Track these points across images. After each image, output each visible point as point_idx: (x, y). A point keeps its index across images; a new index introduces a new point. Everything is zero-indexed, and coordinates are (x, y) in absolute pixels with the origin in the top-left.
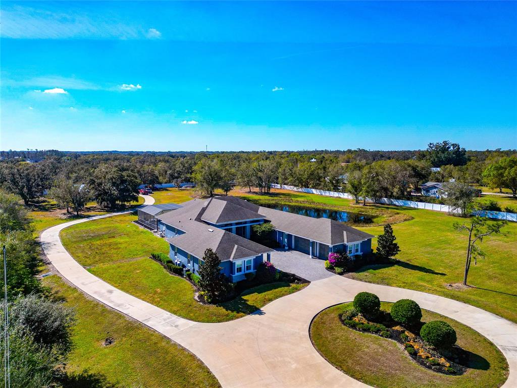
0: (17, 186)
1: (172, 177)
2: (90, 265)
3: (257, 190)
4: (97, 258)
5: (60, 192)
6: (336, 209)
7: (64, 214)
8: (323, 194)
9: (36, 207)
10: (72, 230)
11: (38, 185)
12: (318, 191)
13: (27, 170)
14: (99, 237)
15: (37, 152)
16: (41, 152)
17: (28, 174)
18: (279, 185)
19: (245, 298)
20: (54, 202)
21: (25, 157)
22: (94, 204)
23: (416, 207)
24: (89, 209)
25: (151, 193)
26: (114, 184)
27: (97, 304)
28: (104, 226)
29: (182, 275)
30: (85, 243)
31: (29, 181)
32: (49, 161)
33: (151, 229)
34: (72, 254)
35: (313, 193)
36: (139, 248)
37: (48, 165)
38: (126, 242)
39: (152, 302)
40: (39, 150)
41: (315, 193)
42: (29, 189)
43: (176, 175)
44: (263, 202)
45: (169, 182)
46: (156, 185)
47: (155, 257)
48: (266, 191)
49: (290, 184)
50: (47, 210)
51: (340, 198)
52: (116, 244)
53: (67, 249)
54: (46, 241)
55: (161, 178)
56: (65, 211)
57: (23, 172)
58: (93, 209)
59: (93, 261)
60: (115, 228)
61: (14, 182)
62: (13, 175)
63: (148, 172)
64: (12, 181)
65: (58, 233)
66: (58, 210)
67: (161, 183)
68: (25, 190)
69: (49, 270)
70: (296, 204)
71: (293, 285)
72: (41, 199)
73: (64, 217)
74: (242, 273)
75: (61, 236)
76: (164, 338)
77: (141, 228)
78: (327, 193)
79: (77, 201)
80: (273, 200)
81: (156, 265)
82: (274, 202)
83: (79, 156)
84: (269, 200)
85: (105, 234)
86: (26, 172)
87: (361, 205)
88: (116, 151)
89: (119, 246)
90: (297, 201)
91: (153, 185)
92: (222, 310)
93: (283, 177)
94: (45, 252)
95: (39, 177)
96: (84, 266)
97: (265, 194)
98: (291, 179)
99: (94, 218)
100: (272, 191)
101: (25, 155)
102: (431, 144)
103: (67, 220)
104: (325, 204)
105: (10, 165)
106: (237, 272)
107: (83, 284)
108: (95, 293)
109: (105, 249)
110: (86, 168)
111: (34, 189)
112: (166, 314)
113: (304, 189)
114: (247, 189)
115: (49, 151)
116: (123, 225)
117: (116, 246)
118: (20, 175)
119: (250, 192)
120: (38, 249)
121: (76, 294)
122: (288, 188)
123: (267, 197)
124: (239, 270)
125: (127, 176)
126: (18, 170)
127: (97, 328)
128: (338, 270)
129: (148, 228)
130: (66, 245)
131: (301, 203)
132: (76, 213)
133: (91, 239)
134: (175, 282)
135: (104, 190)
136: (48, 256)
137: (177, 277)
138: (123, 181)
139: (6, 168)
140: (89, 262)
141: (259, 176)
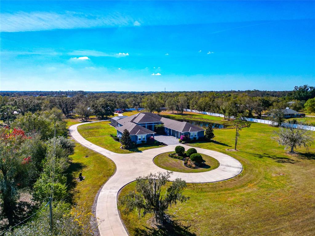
0: (61, 108)
1: (135, 105)
2: (86, 137)
3: (176, 112)
4: (90, 135)
5: (79, 111)
6: (213, 122)
7: (81, 120)
8: (212, 115)
9: (69, 117)
10: (82, 126)
11: (71, 107)
12: (209, 113)
13: (66, 100)
14: (92, 128)
15: (73, 92)
16: (75, 92)
17: (66, 102)
18: (190, 110)
19: (138, 148)
20: (77, 115)
21: (67, 95)
22: (94, 117)
23: (257, 122)
24: (92, 119)
25: (123, 113)
26: (103, 107)
27: (85, 148)
28: (95, 125)
29: (119, 141)
30: (86, 131)
31: (66, 105)
32: (76, 96)
33: (115, 127)
34: (81, 134)
35: (207, 114)
36: (107, 133)
37: (75, 98)
38: (103, 131)
39: (105, 148)
40: (74, 91)
42: (67, 109)
43: (137, 104)
44: (177, 118)
45: (133, 107)
46: (127, 109)
47: (112, 136)
48: (181, 113)
49: (195, 109)
50: (74, 119)
51: (220, 117)
52: (98, 131)
53: (79, 132)
54: (71, 129)
55: (129, 106)
56: (81, 119)
57: (64, 101)
58: (94, 119)
59: (88, 136)
60: (100, 126)
61: (61, 106)
62: (60, 102)
63: (122, 102)
64: (59, 105)
65: (76, 127)
66: (79, 119)
67: (129, 108)
68: (65, 109)
69: (71, 138)
70: (194, 119)
71: (160, 146)
72: (72, 114)
73: (81, 121)
74: (141, 140)
75: (77, 128)
76: (104, 156)
77: (111, 126)
78: (214, 115)
79: (86, 114)
80: (183, 117)
81: (111, 138)
82: (182, 118)
83: (94, 94)
84: (180, 117)
85: (96, 128)
86: (65, 101)
87: (227, 120)
88: (114, 91)
89: (99, 132)
90: (195, 118)
91: (124, 109)
92: (128, 151)
93: (192, 105)
94: (71, 133)
95: (71, 103)
96: (84, 138)
97: (180, 114)
98: (195, 106)
99: (93, 122)
100: (184, 113)
101: (67, 93)
102: (296, 87)
103: (81, 123)
104: (208, 119)
105: (59, 98)
106: (139, 140)
107: (82, 142)
108: (86, 145)
109: (94, 133)
110: (93, 100)
111: (69, 109)
112: (107, 151)
113: (202, 112)
114: (172, 112)
115: (79, 91)
116: (104, 125)
117: (98, 132)
118: (63, 103)
119: (173, 113)
120: (68, 132)
121: (79, 145)
122: (195, 112)
123: (180, 116)
124: (140, 139)
125: (109, 103)
126: (62, 100)
127: (84, 154)
128: (183, 142)
129: (114, 126)
130: (79, 131)
131: (196, 119)
132: (86, 120)
133: (89, 129)
134: (115, 143)
135: (98, 110)
136: (71, 134)
137: (117, 142)
138: (107, 106)
139: (57, 100)
140: (86, 136)
141: (177, 105)
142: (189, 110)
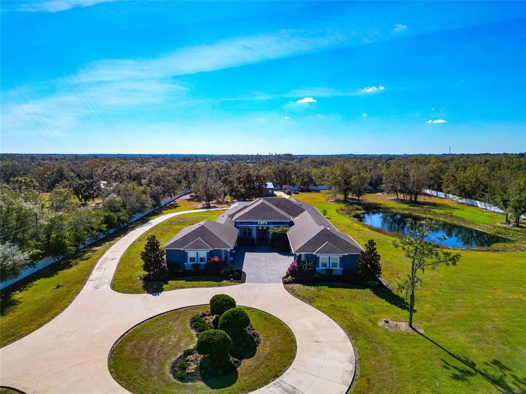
8: (488, 208)
12: (483, 203)
14: (184, 223)
35: (477, 207)
41: (480, 206)
46: (311, 187)
48: (413, 199)
49: (451, 193)
63: (303, 174)
67: (316, 185)
74: (196, 262)
80: (408, 209)
84: (403, 209)
85: (191, 221)
90: (435, 213)
93: (446, 184)
96: (137, 241)
97: (408, 202)
98: (452, 187)
100: (421, 199)
106: (191, 261)
107: (111, 252)
108: (106, 258)
113: (468, 201)
114: (396, 196)
119: (397, 199)
122: (451, 198)
123: (406, 206)
131: (437, 216)
133: (176, 224)
141: (404, 183)
142: (441, 195)
